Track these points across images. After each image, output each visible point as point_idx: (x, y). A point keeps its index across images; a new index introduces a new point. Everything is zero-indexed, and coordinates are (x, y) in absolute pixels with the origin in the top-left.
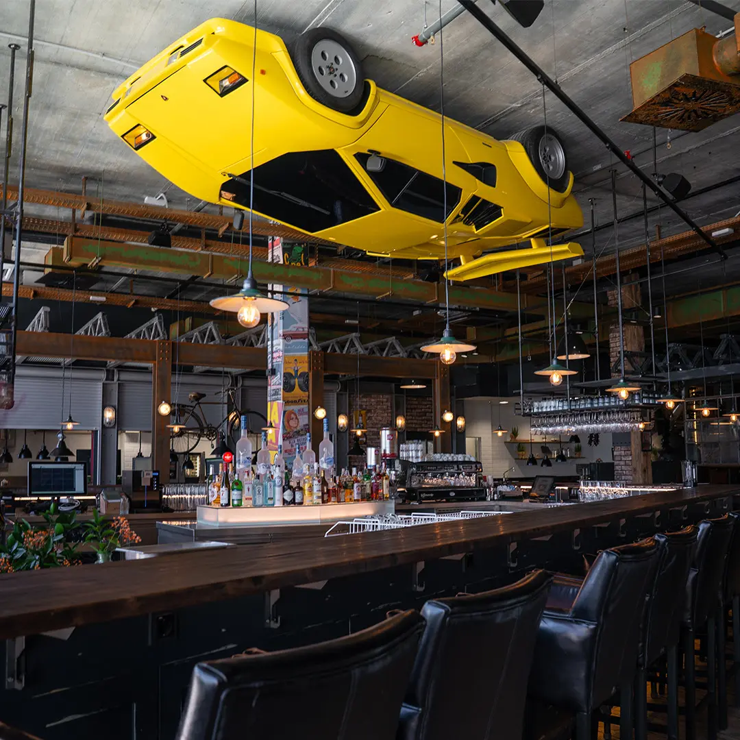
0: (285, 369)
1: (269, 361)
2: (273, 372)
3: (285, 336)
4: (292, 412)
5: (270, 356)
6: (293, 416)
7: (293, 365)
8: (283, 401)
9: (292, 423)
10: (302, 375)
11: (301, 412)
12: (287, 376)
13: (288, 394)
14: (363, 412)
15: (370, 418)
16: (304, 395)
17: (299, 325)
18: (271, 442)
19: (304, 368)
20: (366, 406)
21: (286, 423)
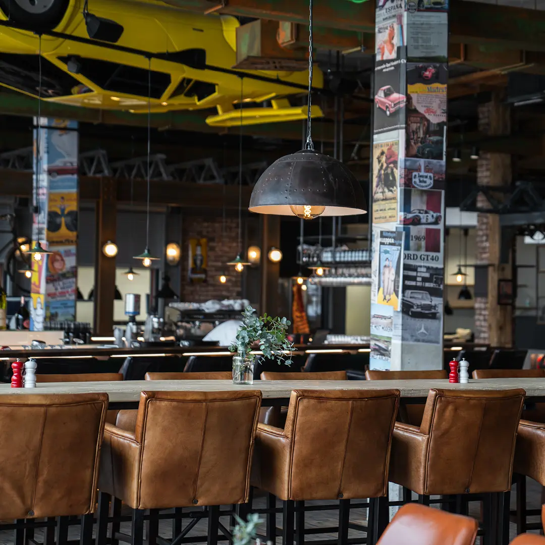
0: (50, 207)
1: (35, 196)
2: (37, 210)
3: (50, 172)
4: (57, 253)
5: (34, 191)
6: (58, 257)
7: (59, 203)
8: (48, 240)
9: (57, 265)
10: (71, 213)
11: (68, 253)
12: (52, 216)
13: (52, 234)
14: (204, 241)
15: (212, 249)
16: (72, 235)
17: (67, 159)
18: (34, 284)
19: (73, 206)
20: (208, 232)
21: (50, 265)
